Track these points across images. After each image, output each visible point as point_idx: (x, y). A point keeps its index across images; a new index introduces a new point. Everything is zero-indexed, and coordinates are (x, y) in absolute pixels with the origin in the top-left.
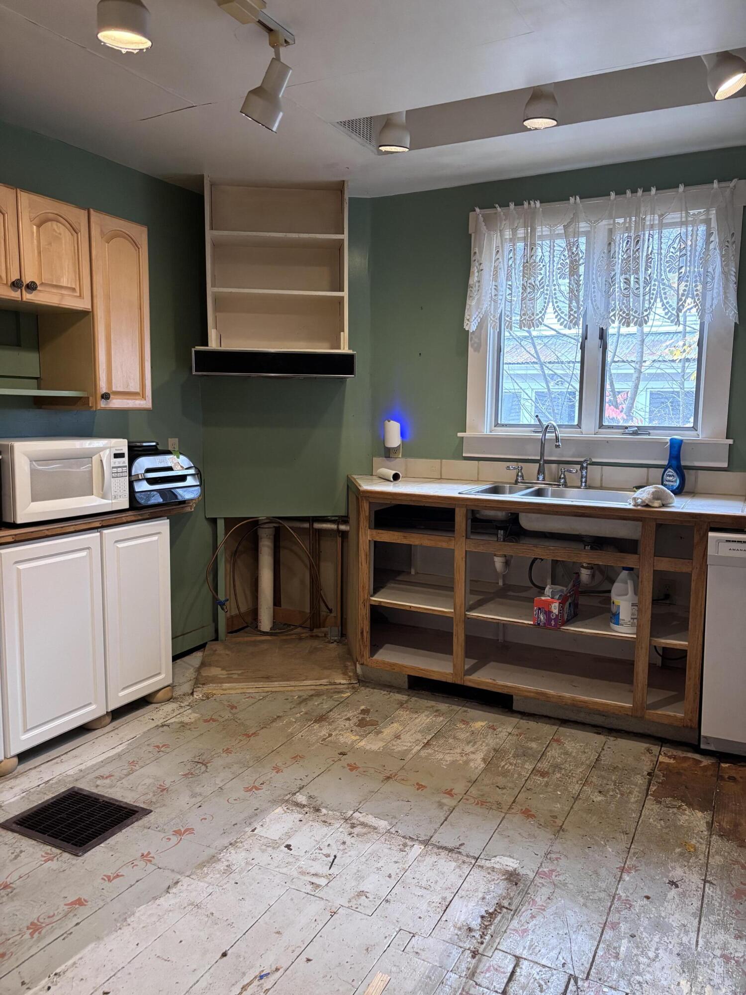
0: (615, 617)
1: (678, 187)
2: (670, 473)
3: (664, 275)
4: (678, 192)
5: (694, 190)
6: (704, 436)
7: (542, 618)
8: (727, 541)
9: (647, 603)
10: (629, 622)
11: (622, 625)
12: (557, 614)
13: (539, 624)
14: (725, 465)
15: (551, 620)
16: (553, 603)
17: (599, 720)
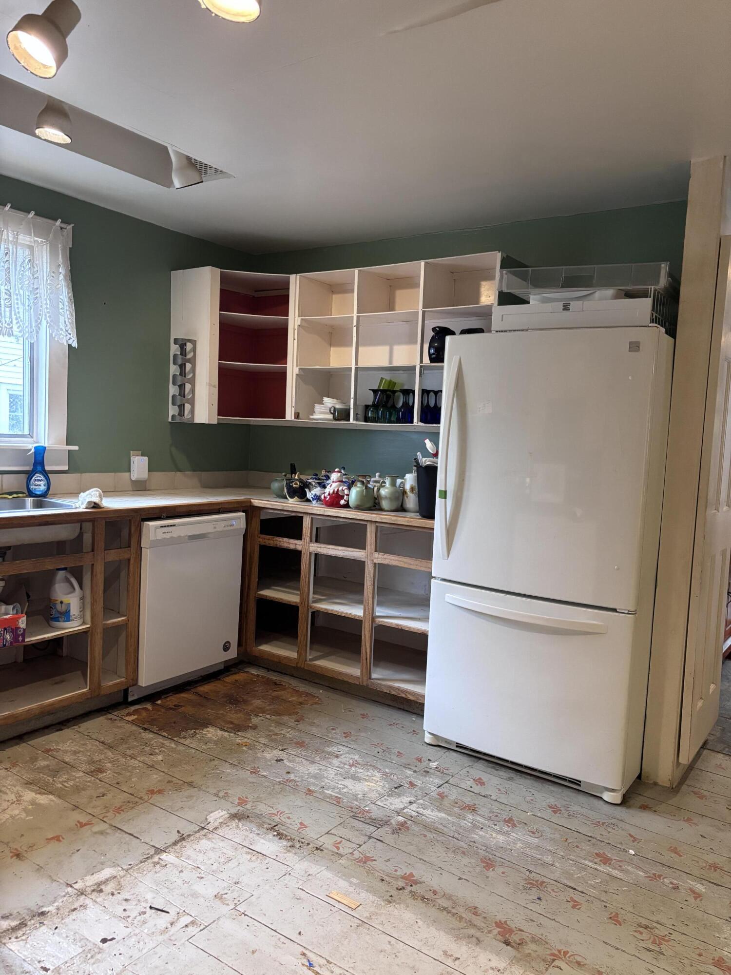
0: (66, 615)
1: (29, 212)
2: (39, 478)
3: (17, 290)
4: (27, 216)
5: (40, 220)
6: (50, 442)
7: (9, 637)
8: (162, 527)
9: (101, 592)
10: (79, 615)
11: (74, 620)
12: (25, 628)
13: (4, 646)
14: (66, 468)
15: (19, 636)
16: (20, 618)
17: (48, 720)
